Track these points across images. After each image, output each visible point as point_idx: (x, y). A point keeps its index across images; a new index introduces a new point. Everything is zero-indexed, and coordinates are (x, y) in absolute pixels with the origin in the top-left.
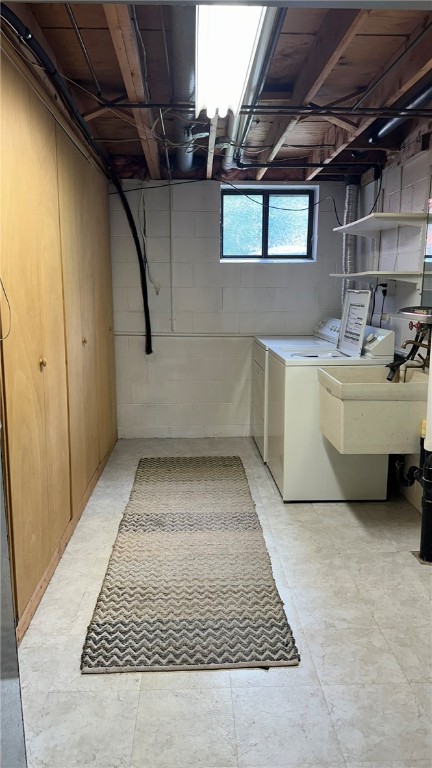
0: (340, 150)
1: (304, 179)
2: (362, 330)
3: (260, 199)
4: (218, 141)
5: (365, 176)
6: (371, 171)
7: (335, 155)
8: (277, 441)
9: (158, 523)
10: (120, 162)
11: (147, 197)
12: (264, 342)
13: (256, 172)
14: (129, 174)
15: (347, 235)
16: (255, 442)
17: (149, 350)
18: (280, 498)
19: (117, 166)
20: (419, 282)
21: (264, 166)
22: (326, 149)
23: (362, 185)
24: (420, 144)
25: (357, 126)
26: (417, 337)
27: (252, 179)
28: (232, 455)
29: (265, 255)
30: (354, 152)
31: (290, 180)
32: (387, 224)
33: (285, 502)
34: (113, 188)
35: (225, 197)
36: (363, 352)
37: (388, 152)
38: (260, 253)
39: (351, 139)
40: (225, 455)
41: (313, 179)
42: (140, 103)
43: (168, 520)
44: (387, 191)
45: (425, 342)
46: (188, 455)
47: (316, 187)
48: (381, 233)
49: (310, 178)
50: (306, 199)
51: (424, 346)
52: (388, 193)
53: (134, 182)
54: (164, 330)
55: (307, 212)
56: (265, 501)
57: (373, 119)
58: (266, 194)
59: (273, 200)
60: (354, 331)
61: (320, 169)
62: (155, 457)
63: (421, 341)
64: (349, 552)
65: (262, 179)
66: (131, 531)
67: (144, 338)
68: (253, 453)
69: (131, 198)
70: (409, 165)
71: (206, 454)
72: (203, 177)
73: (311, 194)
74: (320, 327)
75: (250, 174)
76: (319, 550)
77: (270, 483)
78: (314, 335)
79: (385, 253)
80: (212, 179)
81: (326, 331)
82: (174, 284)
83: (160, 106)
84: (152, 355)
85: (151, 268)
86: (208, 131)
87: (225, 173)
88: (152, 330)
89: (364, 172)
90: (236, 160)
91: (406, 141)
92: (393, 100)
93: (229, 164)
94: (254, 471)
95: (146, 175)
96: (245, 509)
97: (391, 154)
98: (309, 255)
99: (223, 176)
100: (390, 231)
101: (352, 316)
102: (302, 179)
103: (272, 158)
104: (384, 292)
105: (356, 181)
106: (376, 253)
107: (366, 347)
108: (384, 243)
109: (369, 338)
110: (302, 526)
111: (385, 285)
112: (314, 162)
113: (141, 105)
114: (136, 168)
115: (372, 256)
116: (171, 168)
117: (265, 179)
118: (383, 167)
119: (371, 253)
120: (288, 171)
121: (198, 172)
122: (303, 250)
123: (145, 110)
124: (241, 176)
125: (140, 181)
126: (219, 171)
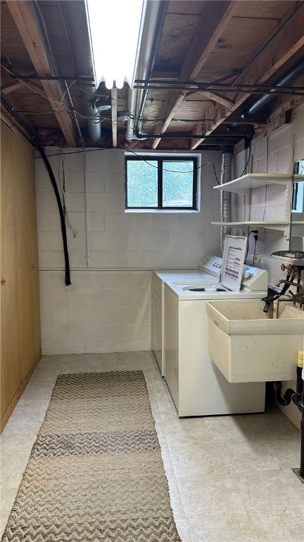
0: (218, 124)
1: (189, 149)
2: (240, 268)
3: (155, 163)
4: (119, 114)
5: (236, 146)
6: (242, 142)
7: (214, 128)
8: (172, 354)
9: (68, 446)
10: (43, 133)
11: (65, 161)
12: (160, 276)
13: (152, 143)
14: (51, 143)
15: (223, 192)
16: (155, 354)
17: (68, 282)
18: (175, 414)
19: (41, 136)
20: (287, 230)
21: (158, 137)
22: (207, 123)
23: (235, 152)
24: (284, 119)
25: (233, 102)
26: (288, 277)
27: (149, 148)
28: (135, 369)
29: (160, 207)
30: (229, 126)
31: (179, 149)
32: (255, 183)
33: (181, 418)
34: (38, 153)
35: (128, 162)
36: (242, 287)
37: (256, 126)
38: (156, 205)
39: (228, 114)
40: (130, 370)
41: (196, 149)
42: (48, 75)
43: (76, 442)
44: (255, 157)
45: (295, 281)
46: (99, 371)
47: (199, 155)
48: (251, 190)
49: (194, 148)
50: (191, 164)
51: (294, 284)
52: (256, 160)
53: (56, 149)
54: (81, 266)
55: (192, 173)
56: (163, 416)
57: (247, 95)
58: (160, 160)
59: (166, 165)
60: (233, 269)
61: (203, 139)
62: (72, 373)
63: (292, 280)
64: (237, 471)
65: (157, 148)
66: (42, 455)
67: (64, 273)
68: (153, 366)
69: (53, 162)
70: (274, 136)
71: (115, 369)
72: (111, 146)
73: (195, 160)
74: (204, 263)
75: (147, 144)
76: (211, 471)
77: (167, 396)
78: (200, 269)
79: (254, 206)
80: (118, 147)
81: (210, 267)
82: (88, 229)
83: (66, 78)
84: (70, 286)
85: (70, 217)
86: (110, 104)
87: (127, 142)
88: (70, 266)
89: (236, 142)
90: (136, 132)
91: (271, 117)
92: (266, 77)
93: (131, 135)
94: (154, 384)
95: (64, 144)
96: (146, 427)
97: (259, 128)
98: (194, 207)
99: (126, 145)
100: (258, 188)
101: (231, 257)
102: (188, 149)
103: (165, 129)
104: (256, 237)
105: (230, 150)
106: (247, 206)
107: (244, 283)
108: (254, 198)
109: (246, 276)
110: (195, 444)
111: (256, 232)
112: (197, 134)
113: (48, 77)
114: (57, 138)
115: (244, 208)
116: (83, 138)
117: (159, 148)
118: (252, 138)
119: (243, 206)
120: (177, 142)
121: (106, 141)
122: (190, 204)
123: (53, 82)
124: (141, 145)
125: (60, 148)
126: (123, 142)
